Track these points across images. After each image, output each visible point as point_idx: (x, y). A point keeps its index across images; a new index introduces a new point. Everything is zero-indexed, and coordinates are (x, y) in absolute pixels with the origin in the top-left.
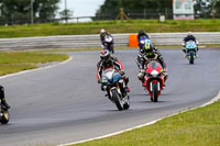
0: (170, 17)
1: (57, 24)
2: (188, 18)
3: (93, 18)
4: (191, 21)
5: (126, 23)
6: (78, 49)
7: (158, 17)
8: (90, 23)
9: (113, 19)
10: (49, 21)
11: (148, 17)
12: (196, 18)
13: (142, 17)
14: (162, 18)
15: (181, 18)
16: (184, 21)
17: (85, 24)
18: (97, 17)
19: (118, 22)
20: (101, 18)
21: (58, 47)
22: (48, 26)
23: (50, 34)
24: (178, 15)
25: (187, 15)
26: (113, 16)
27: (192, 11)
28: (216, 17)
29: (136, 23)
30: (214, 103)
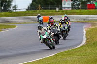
0: (61, 8)
1: (11, 12)
3: (27, 9)
4: (70, 10)
5: (41, 11)
6: (20, 23)
7: (55, 9)
8: (25, 12)
11: (51, 9)
12: (72, 9)
13: (48, 9)
14: (57, 9)
15: (65, 9)
16: (67, 10)
19: (38, 11)
20: (30, 9)
22: (7, 13)
24: (64, 8)
25: (68, 8)
26: (36, 9)
27: (71, 6)
28: (82, 9)
29: (46, 11)
30: (81, 47)
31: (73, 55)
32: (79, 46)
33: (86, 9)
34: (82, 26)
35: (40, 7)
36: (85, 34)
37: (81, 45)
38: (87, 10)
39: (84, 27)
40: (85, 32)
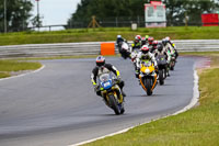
0: (142, 24)
1: (30, 33)
2: (160, 26)
3: (65, 26)
4: (163, 29)
5: (98, 31)
6: (50, 58)
7: (130, 25)
8: (62, 32)
9: (85, 27)
10: (21, 30)
11: (120, 25)
12: (168, 25)
13: (114, 25)
14: (134, 26)
15: (152, 26)
16: (156, 29)
17: (57, 32)
18: (69, 26)
19: (90, 30)
20: (73, 27)
21: (31, 55)
22: (21, 35)
23: (23, 43)
24: (150, 23)
25: (159, 23)
26: (86, 25)
27: (164, 19)
28: (189, 24)
29: (108, 31)
30: (188, 111)
32: (185, 110)
33: (199, 25)
34: (191, 64)
35: (94, 21)
36: (196, 82)
37: (189, 107)
38: (200, 29)
39: (195, 66)
40: (196, 77)
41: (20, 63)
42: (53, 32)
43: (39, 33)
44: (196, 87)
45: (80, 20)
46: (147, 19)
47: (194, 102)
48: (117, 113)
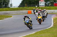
0: (38, 6)
5: (27, 8)
7: (35, 6)
8: (18, 8)
10: (7, 7)
11: (33, 6)
12: (45, 6)
13: (31, 6)
16: (42, 7)
17: (16, 8)
18: (19, 6)
19: (25, 7)
20: (21, 7)
21: (10, 14)
22: (7, 9)
23: (7, 11)
24: (40, 6)
25: (43, 6)
26: (24, 6)
27: (44, 5)
28: (51, 6)
29: (30, 8)
31: (46, 33)
33: (53, 6)
34: (51, 16)
35: (26, 5)
40: (53, 19)
41: (7, 16)
42: (15, 8)
43: (11, 8)
44: (52, 22)
45: (22, 5)
46: (40, 5)
47: (52, 26)
48: (30, 29)
